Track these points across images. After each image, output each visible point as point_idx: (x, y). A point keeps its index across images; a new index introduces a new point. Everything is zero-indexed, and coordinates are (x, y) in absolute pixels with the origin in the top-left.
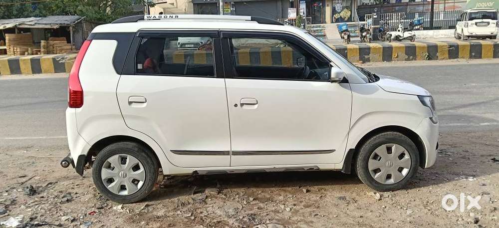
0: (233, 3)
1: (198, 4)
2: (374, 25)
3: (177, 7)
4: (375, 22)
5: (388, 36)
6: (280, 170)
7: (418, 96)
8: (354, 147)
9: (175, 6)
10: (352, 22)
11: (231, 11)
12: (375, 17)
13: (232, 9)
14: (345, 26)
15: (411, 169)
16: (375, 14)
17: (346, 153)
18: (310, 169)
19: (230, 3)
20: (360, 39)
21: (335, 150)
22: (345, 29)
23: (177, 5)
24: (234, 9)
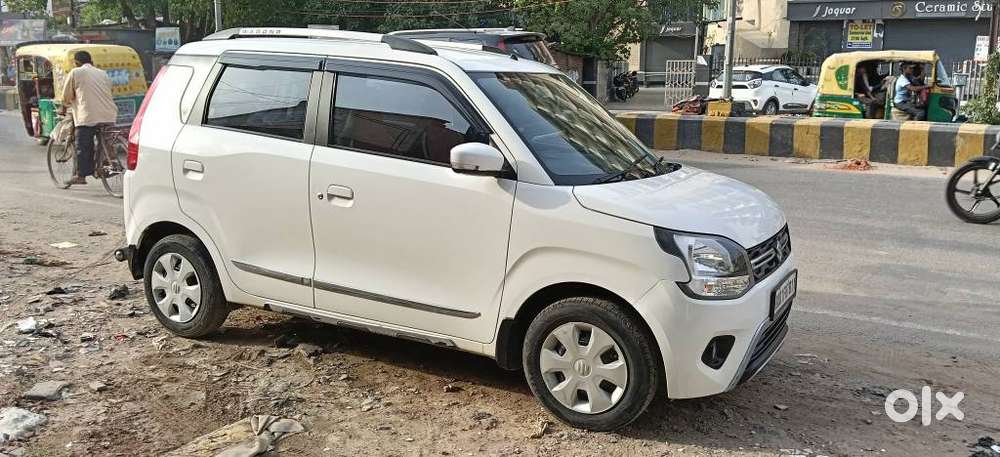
0: (880, 22)
1: (801, 23)
3: (759, 29)
6: (391, 334)
7: (655, 226)
8: (512, 316)
9: (757, 25)
11: (874, 38)
13: (876, 35)
15: (630, 390)
17: (500, 323)
18: (440, 343)
19: (874, 21)
21: (479, 315)
23: (760, 23)
24: (882, 36)
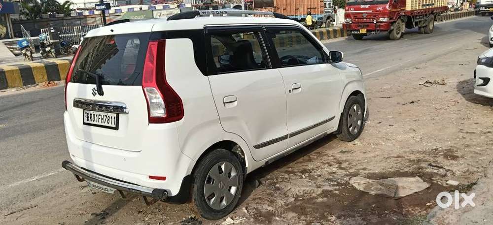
2: (53, 39)
4: (54, 36)
5: (74, 49)
8: (342, 111)
10: (10, 38)
12: (52, 31)
14: (26, 42)
16: (52, 28)
20: (41, 55)
21: (335, 116)
22: (26, 45)
